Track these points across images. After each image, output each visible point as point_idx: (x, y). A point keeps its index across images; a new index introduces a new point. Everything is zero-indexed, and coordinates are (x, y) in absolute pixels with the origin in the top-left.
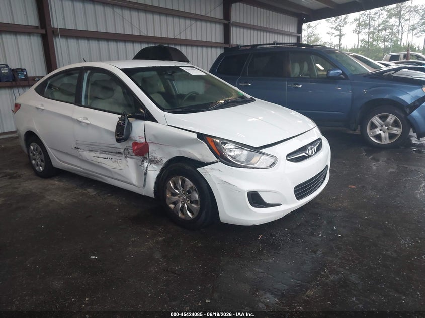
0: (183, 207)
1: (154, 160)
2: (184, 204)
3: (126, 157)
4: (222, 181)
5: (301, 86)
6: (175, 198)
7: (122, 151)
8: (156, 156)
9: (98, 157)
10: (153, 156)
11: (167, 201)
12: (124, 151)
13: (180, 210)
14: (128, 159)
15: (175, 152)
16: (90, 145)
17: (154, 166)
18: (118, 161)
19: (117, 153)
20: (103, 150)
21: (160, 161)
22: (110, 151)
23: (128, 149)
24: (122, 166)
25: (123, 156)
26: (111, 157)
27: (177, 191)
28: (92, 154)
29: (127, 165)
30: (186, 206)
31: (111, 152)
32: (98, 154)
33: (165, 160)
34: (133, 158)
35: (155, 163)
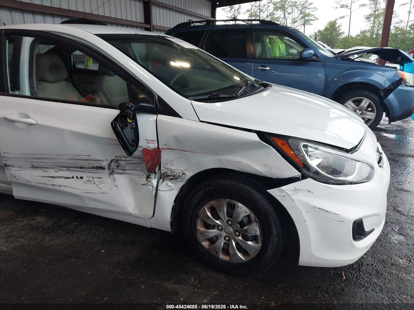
0: (228, 244)
1: (170, 174)
2: (229, 240)
3: (112, 173)
4: (315, 207)
5: (268, 68)
6: (214, 232)
7: (105, 164)
8: (173, 168)
9: (52, 177)
10: (167, 169)
11: (199, 235)
12: (109, 165)
13: (223, 249)
14: (116, 176)
15: (210, 162)
16: (37, 158)
17: (169, 184)
18: (96, 180)
19: (93, 168)
20: (64, 165)
21: (179, 176)
22: (79, 165)
23: (117, 161)
24: (104, 188)
25: (107, 171)
26: (79, 175)
27: (218, 222)
28: (39, 173)
29: (116, 186)
30: (234, 244)
31: (81, 168)
32: (52, 173)
33: (189, 174)
34: (126, 174)
35: (171, 179)
